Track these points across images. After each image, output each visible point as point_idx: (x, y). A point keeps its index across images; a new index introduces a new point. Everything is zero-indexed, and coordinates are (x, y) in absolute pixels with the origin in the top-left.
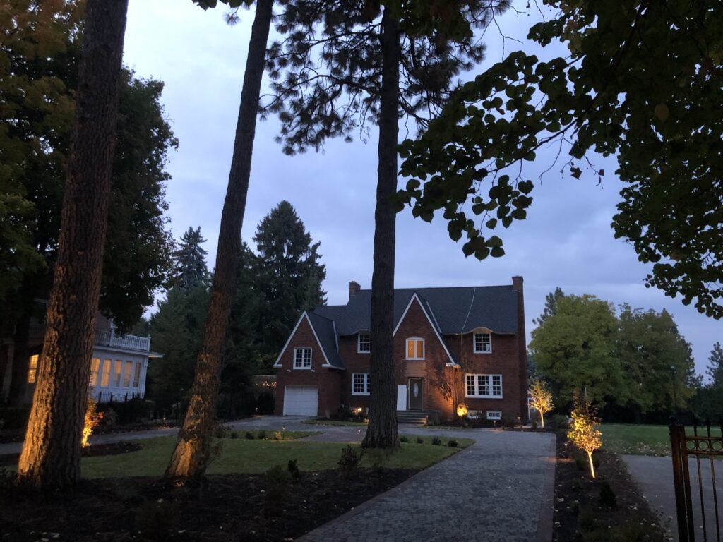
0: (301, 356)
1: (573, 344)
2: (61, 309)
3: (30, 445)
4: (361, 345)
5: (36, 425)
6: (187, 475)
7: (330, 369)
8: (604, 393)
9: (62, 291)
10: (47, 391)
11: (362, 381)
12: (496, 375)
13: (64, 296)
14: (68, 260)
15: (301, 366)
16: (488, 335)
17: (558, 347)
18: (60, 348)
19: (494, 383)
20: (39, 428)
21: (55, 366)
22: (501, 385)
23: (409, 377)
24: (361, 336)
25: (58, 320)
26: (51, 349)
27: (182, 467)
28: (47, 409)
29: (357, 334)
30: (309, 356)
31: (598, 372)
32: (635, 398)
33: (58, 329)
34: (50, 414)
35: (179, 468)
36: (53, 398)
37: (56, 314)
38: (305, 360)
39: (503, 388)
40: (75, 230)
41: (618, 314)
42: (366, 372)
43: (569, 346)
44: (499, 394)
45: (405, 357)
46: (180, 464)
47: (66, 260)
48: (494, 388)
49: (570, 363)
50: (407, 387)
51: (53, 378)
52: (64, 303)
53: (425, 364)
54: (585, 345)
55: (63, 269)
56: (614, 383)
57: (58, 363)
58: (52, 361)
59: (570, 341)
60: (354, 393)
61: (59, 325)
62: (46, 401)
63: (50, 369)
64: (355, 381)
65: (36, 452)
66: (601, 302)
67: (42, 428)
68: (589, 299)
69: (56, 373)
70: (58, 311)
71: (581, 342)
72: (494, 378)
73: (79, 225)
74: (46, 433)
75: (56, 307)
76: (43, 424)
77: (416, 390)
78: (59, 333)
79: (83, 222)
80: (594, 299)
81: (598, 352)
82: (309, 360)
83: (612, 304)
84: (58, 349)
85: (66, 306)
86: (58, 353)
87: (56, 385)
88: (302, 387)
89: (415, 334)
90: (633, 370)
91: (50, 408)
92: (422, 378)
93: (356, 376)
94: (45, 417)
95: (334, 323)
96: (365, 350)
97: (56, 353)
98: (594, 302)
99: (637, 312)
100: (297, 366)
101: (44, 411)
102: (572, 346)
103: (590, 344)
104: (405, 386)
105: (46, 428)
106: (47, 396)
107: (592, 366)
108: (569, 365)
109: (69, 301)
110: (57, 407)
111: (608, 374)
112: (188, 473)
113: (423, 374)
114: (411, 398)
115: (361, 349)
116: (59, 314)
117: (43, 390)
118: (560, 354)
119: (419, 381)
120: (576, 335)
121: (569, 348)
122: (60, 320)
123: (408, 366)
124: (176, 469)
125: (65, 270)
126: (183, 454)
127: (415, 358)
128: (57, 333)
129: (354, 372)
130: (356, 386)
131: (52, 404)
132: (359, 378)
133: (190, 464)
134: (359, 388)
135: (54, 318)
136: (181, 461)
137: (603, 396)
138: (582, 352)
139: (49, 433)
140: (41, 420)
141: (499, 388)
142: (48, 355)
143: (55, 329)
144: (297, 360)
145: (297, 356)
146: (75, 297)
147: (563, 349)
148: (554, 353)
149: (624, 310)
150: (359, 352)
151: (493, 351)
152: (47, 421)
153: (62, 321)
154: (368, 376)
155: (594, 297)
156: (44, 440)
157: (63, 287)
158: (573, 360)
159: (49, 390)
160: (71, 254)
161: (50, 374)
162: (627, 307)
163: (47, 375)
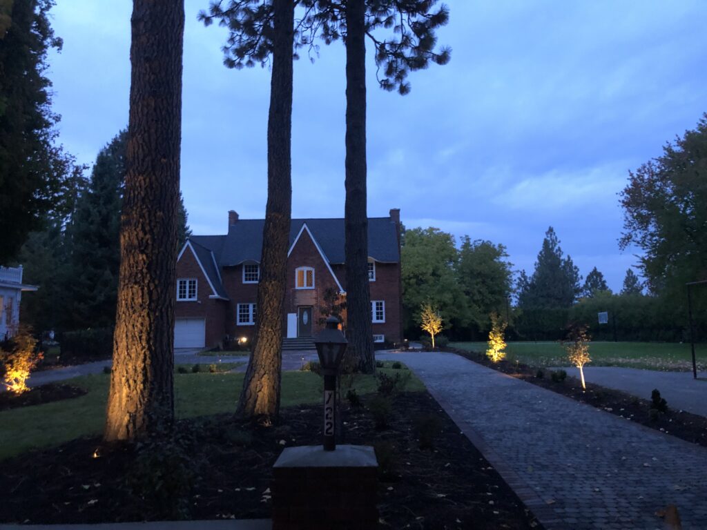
0: (185, 287)
1: (425, 272)
2: (147, 228)
3: (125, 391)
4: (246, 275)
5: (130, 367)
6: (268, 414)
7: (217, 300)
8: (450, 316)
9: (147, 207)
10: (139, 326)
11: (248, 311)
12: (379, 302)
13: (149, 212)
14: (150, 169)
15: (185, 297)
16: (372, 264)
17: (412, 275)
18: (151, 276)
19: (377, 309)
20: (135, 370)
21: (147, 297)
22: (384, 310)
23: (299, 306)
24: (246, 267)
25: (144, 241)
26: (139, 275)
27: (261, 405)
28: (143, 348)
29: (241, 265)
30: (194, 287)
31: (447, 297)
32: (475, 319)
33: (146, 251)
34: (148, 353)
35: (257, 406)
36: (149, 334)
37: (141, 234)
38: (190, 292)
39: (386, 312)
40: (156, 131)
41: (458, 246)
42: (251, 302)
43: (421, 274)
44: (382, 318)
45: (294, 286)
46: (258, 402)
47: (147, 168)
48: (377, 313)
49: (422, 289)
50: (297, 315)
51: (146, 310)
52: (150, 221)
53: (314, 292)
54: (434, 274)
55: (144, 180)
56: (460, 307)
57: (150, 293)
58: (142, 289)
59: (423, 269)
60: (239, 324)
61: (146, 247)
62: (140, 337)
63: (140, 300)
64: (240, 311)
65: (136, 399)
66: (445, 234)
67: (139, 369)
68: (434, 231)
69: (149, 305)
70: (143, 229)
71: (431, 271)
72: (377, 304)
73: (160, 126)
74: (145, 375)
75: (140, 225)
76: (140, 365)
77: (305, 317)
78: (147, 257)
79: (164, 123)
80: (438, 231)
81: (446, 279)
82: (194, 292)
83: (453, 236)
84: (148, 275)
85: (153, 224)
86: (149, 281)
87: (149, 318)
88: (187, 319)
89: (305, 264)
90: (474, 295)
91: (147, 347)
92: (312, 306)
93: (241, 306)
94: (142, 356)
95: (212, 253)
96: (250, 280)
97: (146, 281)
98: (438, 233)
99: (476, 244)
100: (180, 297)
101: (139, 349)
102: (423, 274)
103: (440, 272)
104: (295, 314)
105: (144, 369)
106: (141, 332)
107: (441, 292)
108: (421, 291)
109: (155, 218)
110: (154, 345)
111: (455, 298)
112: (269, 411)
113: (313, 302)
114: (301, 327)
115: (246, 280)
116: (145, 234)
117: (133, 325)
118: (413, 281)
119: (309, 309)
120: (427, 264)
121: (420, 277)
122: (147, 242)
123: (298, 295)
124: (254, 407)
125: (147, 180)
126: (260, 391)
127: (305, 287)
128: (144, 257)
129: (239, 302)
130: (241, 316)
131: (148, 342)
132: (245, 309)
133: (269, 401)
134: (245, 318)
135: (138, 239)
136: (259, 399)
137: (450, 318)
138: (431, 279)
139: (149, 375)
140: (137, 361)
141: (381, 313)
142: (136, 283)
143: (142, 252)
144: (181, 292)
145: (181, 287)
146: (161, 213)
147: (416, 276)
148: (407, 281)
149: (465, 241)
150: (244, 282)
151: (377, 279)
152: (144, 361)
153: (149, 242)
154: (254, 306)
155: (438, 229)
156: (144, 382)
157: (147, 200)
158: (424, 286)
159: (142, 324)
160: (153, 161)
161: (141, 306)
162: (468, 239)
163: (137, 308)
